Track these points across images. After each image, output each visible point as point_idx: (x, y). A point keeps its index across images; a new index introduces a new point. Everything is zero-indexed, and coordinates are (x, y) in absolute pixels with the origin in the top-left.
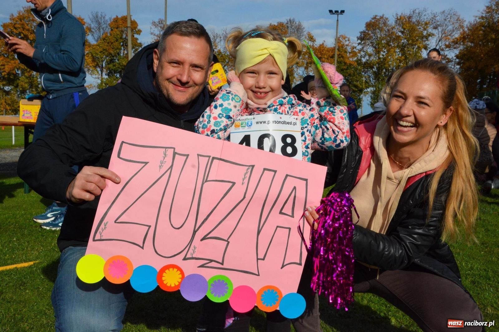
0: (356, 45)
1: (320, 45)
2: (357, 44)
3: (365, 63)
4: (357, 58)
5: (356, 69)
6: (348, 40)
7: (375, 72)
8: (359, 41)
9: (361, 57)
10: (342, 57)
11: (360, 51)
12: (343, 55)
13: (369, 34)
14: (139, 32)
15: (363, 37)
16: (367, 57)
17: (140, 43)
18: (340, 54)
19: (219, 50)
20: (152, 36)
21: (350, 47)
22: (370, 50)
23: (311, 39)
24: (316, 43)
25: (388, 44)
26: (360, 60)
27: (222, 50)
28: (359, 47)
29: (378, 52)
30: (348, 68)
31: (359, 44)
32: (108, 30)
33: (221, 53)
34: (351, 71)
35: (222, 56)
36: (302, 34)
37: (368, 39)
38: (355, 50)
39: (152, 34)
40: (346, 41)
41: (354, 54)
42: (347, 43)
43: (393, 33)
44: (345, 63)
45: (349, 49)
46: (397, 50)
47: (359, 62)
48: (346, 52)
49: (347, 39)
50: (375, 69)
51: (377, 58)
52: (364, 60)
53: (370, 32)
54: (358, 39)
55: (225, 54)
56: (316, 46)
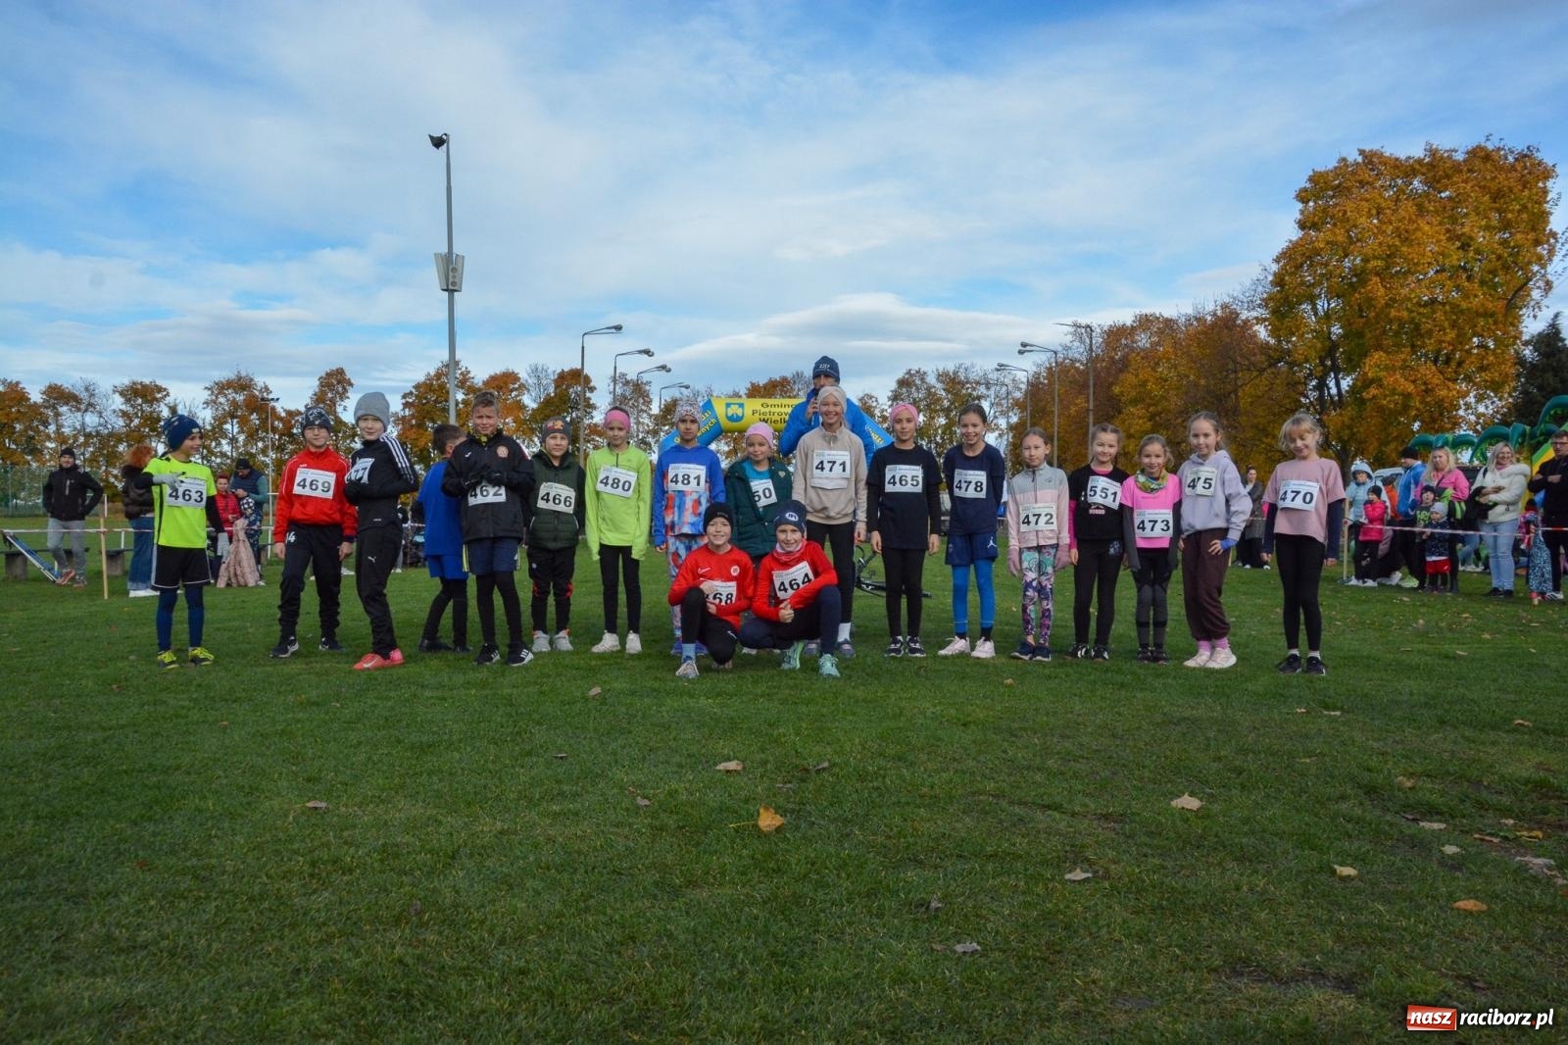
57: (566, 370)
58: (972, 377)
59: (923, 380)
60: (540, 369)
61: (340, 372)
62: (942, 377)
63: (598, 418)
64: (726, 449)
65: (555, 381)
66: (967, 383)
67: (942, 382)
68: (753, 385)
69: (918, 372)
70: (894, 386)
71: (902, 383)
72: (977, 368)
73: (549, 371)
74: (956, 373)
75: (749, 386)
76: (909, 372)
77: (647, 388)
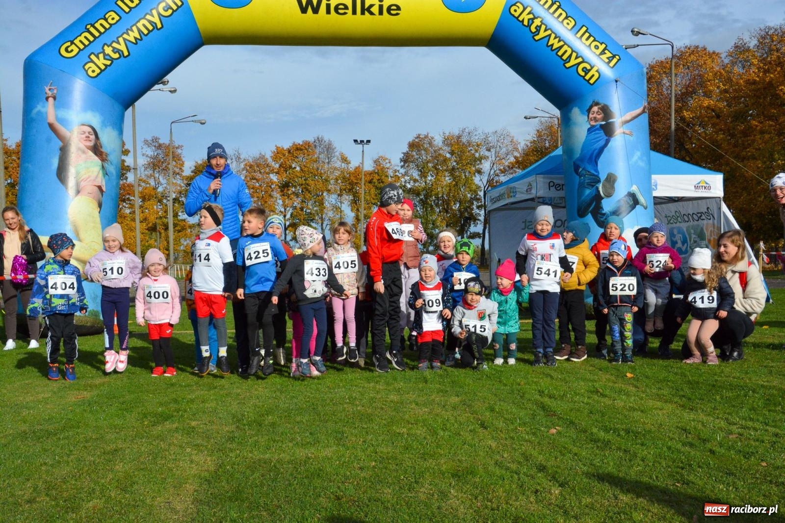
0: (399, 168)
1: (356, 168)
3: (410, 189)
6: (389, 162)
7: (421, 200)
8: (402, 163)
9: (405, 182)
11: (403, 176)
12: (383, 180)
13: (413, 156)
15: (406, 160)
16: (412, 183)
18: (379, 179)
20: (145, 157)
22: (416, 174)
23: (345, 160)
24: (350, 165)
25: (435, 167)
26: (405, 186)
28: (402, 171)
29: (423, 175)
31: (402, 167)
36: (333, 155)
37: (412, 162)
38: (397, 174)
39: (143, 154)
40: (386, 163)
41: (397, 178)
42: (388, 165)
43: (440, 154)
45: (390, 173)
46: (447, 174)
48: (387, 176)
49: (387, 161)
50: (422, 197)
51: (424, 184)
52: (409, 186)
53: (414, 153)
54: (401, 161)
56: (351, 169)
58: (475, 140)
59: (430, 143)
62: (448, 141)
66: (469, 146)
67: (449, 145)
68: (277, 148)
69: (426, 137)
71: (412, 145)
72: (479, 132)
74: (460, 137)
76: (418, 137)
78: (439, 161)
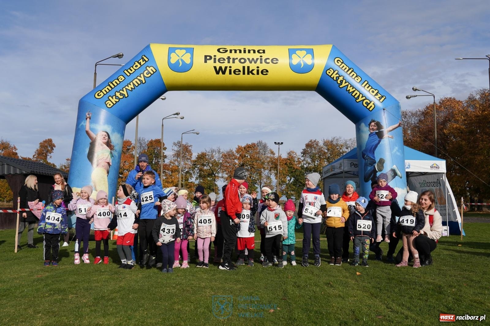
1: (278, 157)
2: (301, 157)
4: (301, 165)
5: (301, 172)
6: (296, 154)
8: (302, 155)
9: (304, 164)
10: (292, 164)
11: (303, 161)
12: (292, 163)
13: (308, 151)
14: (165, 149)
15: (304, 153)
16: (307, 165)
17: (165, 156)
18: (290, 163)
19: (215, 160)
20: (173, 151)
21: (296, 158)
22: (309, 160)
23: (272, 153)
24: (275, 155)
25: (319, 157)
26: (303, 166)
27: (217, 160)
28: (302, 158)
29: (313, 161)
30: (295, 171)
31: (302, 156)
32: (146, 148)
33: (216, 161)
34: (297, 173)
35: (217, 163)
36: (267, 150)
37: (307, 154)
38: (300, 160)
39: (173, 150)
40: (294, 154)
41: (300, 163)
42: (295, 156)
43: (322, 150)
44: (294, 168)
45: (296, 159)
46: (325, 160)
47: (302, 167)
48: (294, 161)
49: (295, 153)
51: (314, 165)
52: (305, 166)
53: (309, 150)
54: (302, 153)
55: (218, 162)
56: (276, 157)
57: (153, 140)
58: (340, 143)
59: (317, 145)
60: (141, 139)
61: (50, 141)
62: (326, 143)
63: (167, 161)
64: (227, 176)
65: (147, 145)
66: (337, 146)
67: (326, 146)
68: (239, 146)
69: (315, 141)
70: (304, 147)
71: (308, 145)
72: (342, 139)
73: (146, 140)
74: (332, 142)
75: (237, 147)
76: (311, 141)
77: (190, 148)
78: (321, 153)
